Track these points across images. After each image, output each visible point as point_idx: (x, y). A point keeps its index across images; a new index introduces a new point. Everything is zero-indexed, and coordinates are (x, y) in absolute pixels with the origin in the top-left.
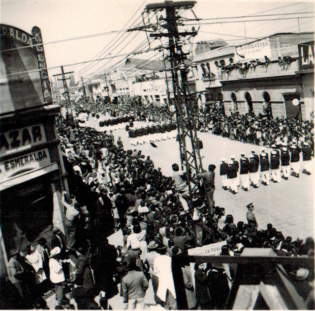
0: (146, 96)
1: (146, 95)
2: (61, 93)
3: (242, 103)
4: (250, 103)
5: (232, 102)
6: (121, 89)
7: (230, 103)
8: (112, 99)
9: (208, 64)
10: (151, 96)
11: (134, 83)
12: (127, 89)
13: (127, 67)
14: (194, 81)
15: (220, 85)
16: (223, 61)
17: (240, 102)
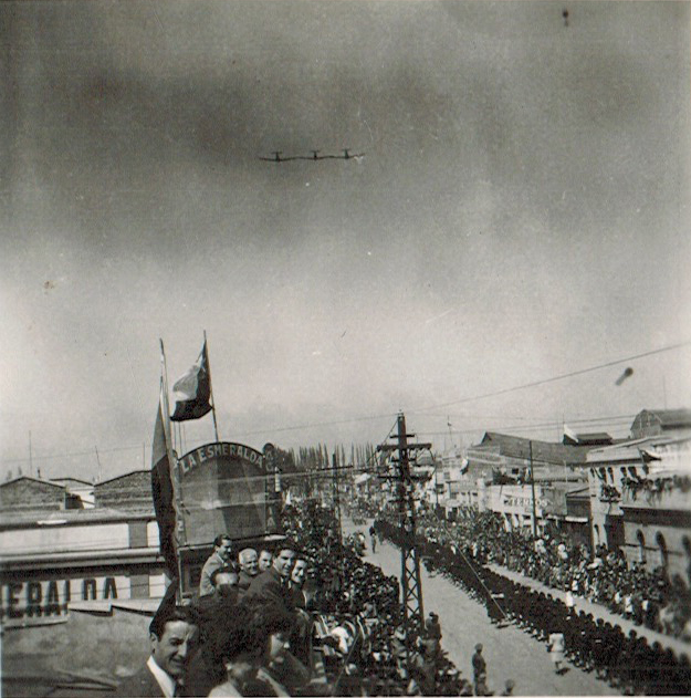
0: (507, 515)
1: (509, 511)
2: (357, 482)
3: (652, 552)
4: (665, 553)
5: (639, 548)
6: (464, 494)
7: (635, 549)
8: (448, 510)
9: (610, 470)
10: (517, 516)
11: (488, 484)
12: (475, 494)
13: (483, 450)
14: (588, 497)
15: (621, 512)
16: (634, 468)
17: (650, 549)
